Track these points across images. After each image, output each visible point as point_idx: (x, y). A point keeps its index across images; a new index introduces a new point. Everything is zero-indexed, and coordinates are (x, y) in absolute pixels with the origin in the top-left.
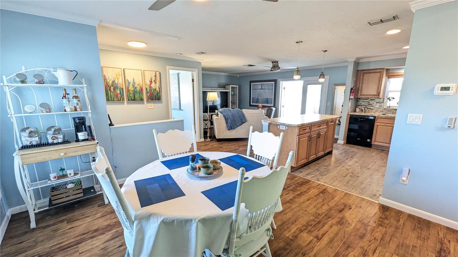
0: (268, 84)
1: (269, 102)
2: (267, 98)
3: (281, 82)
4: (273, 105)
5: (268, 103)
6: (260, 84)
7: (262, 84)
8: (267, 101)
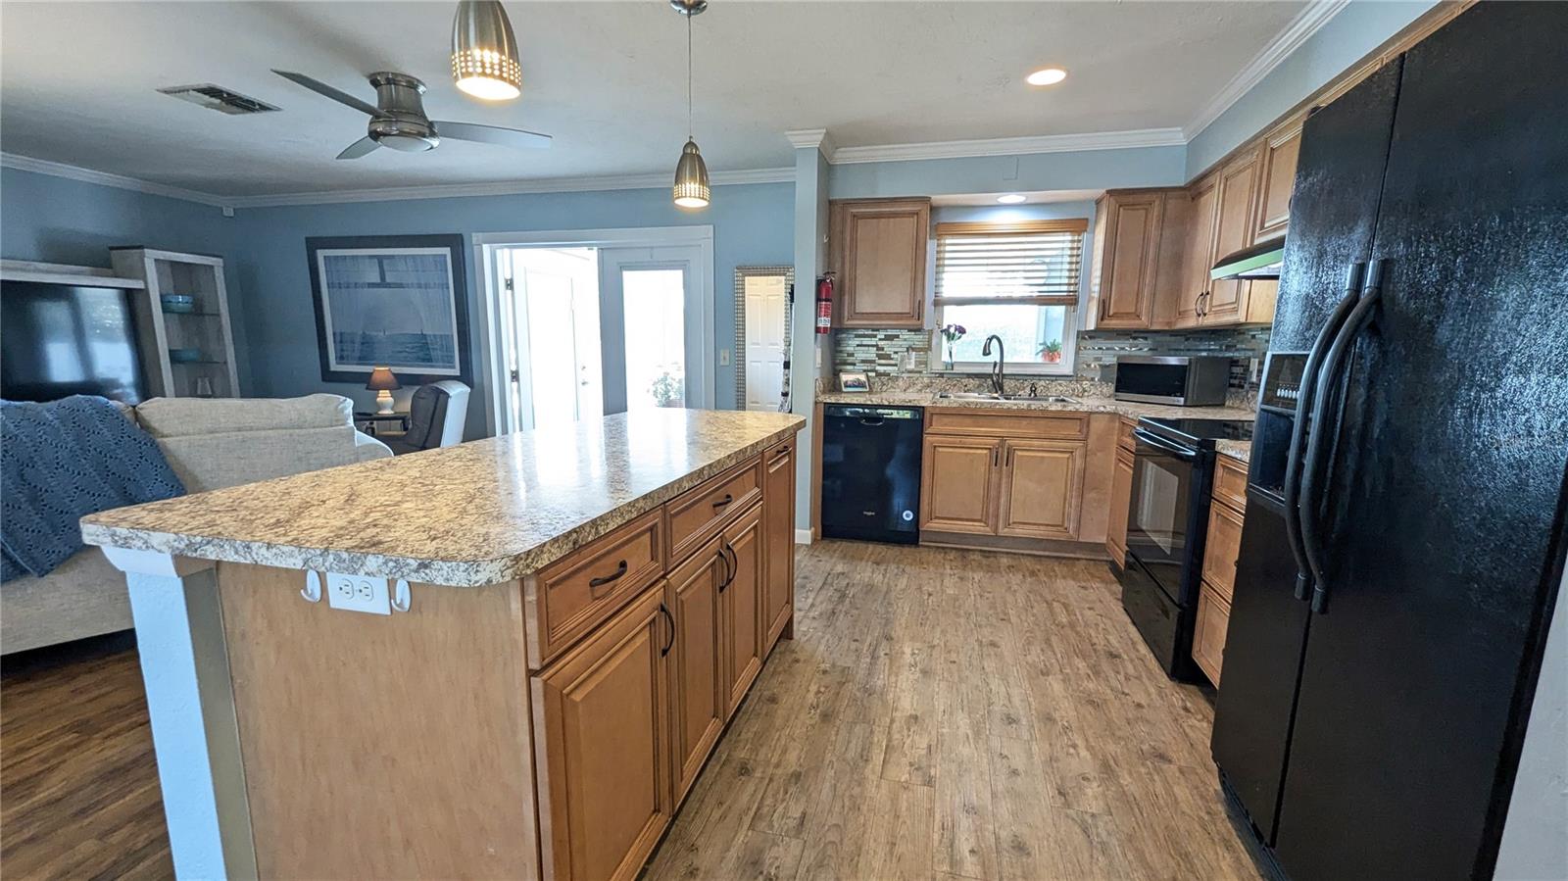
0: (413, 256)
1: (436, 354)
2: (424, 336)
3: (486, 248)
4: (456, 372)
5: (427, 360)
6: (371, 257)
7: (380, 259)
8: (423, 350)
